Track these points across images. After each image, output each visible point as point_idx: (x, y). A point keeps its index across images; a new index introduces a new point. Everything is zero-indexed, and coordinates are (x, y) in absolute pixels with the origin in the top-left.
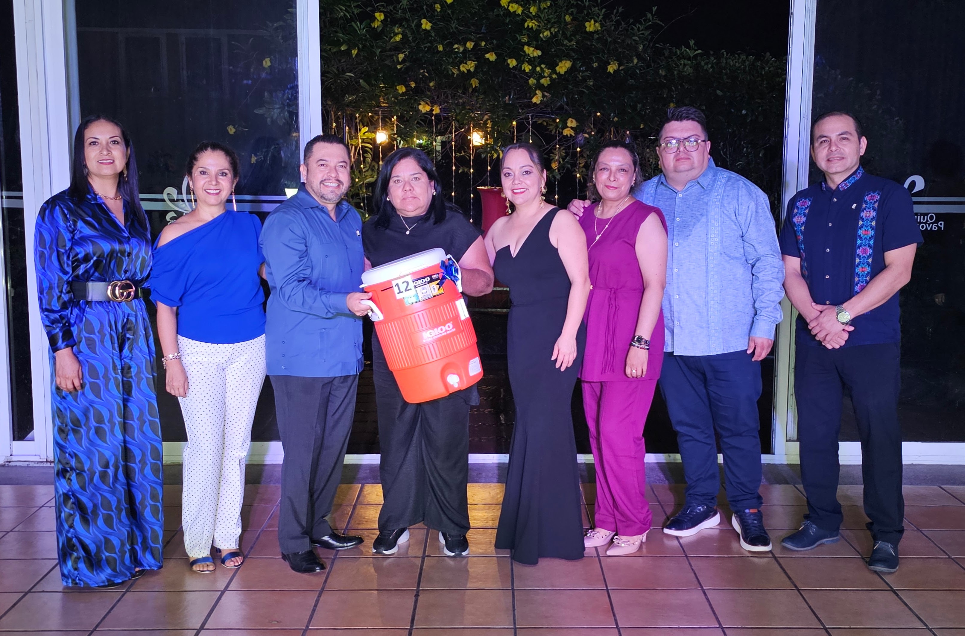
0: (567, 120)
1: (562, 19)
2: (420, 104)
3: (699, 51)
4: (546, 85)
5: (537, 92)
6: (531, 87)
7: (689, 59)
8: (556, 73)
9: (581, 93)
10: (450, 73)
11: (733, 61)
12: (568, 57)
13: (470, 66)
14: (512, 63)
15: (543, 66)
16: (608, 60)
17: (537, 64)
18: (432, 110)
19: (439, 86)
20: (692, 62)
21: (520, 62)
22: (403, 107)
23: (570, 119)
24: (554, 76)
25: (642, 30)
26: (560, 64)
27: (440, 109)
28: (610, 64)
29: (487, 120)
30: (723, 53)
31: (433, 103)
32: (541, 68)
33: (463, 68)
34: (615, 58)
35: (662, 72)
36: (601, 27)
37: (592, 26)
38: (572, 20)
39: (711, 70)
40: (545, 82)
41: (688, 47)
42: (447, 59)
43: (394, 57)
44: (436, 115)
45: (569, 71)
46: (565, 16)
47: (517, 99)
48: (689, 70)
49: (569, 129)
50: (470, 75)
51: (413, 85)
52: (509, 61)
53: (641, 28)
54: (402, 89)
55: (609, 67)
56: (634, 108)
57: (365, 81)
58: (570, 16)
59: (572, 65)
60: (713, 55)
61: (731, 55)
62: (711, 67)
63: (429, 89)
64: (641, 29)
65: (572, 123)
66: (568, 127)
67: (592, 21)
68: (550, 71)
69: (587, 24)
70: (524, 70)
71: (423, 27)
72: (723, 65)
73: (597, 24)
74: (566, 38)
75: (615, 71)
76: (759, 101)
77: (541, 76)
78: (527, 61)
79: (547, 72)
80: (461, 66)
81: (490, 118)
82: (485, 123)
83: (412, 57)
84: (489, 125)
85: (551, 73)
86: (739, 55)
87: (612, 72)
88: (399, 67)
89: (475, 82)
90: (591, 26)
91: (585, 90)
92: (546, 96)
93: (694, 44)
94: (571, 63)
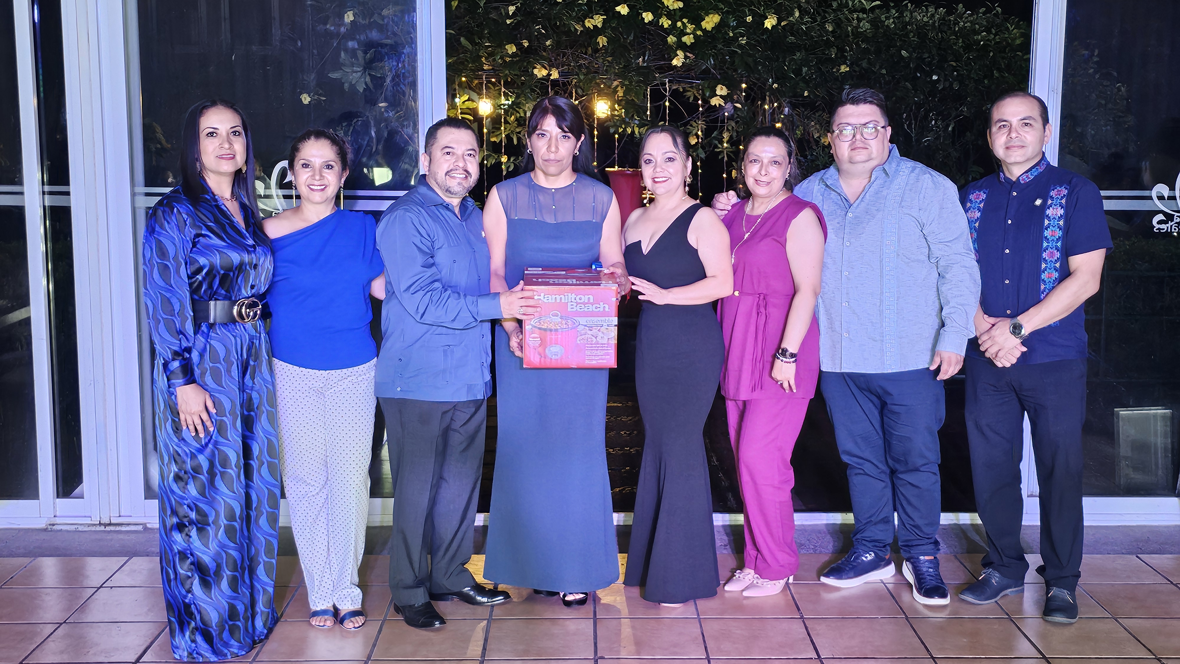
0: (716, 87)
2: (535, 68)
3: (878, 3)
4: (689, 44)
5: (678, 52)
6: (670, 47)
8: (702, 30)
9: (733, 54)
10: (573, 29)
11: (919, 14)
12: (716, 10)
13: (598, 20)
14: (648, 17)
15: (685, 21)
16: (765, 14)
17: (678, 18)
18: (549, 75)
19: (557, 45)
20: (868, 16)
21: (657, 16)
22: (513, 70)
23: (719, 86)
24: (699, 33)
26: (706, 18)
27: (559, 73)
28: (767, 18)
29: (617, 86)
30: (906, 4)
31: (551, 66)
32: (683, 24)
33: (589, 24)
34: (773, 11)
35: (830, 28)
39: (893, 26)
40: (688, 40)
42: (567, 12)
43: (502, 10)
44: (553, 81)
45: (718, 27)
47: (652, 60)
48: (866, 25)
49: (718, 97)
50: (597, 31)
51: (526, 44)
52: (644, 15)
54: (511, 49)
55: (766, 21)
56: (798, 72)
57: (467, 39)
60: (893, 7)
61: (916, 7)
62: (893, 22)
63: (545, 49)
65: (721, 90)
66: (717, 95)
68: (694, 26)
70: (662, 26)
72: (907, 19)
75: (773, 27)
76: (954, 64)
77: (682, 33)
78: (665, 15)
79: (690, 28)
80: (586, 21)
81: (622, 85)
82: (615, 91)
83: (526, 9)
84: (620, 93)
85: (694, 29)
86: (926, 6)
87: (770, 27)
88: (508, 22)
89: (602, 41)
91: (738, 50)
92: (689, 57)
94: (720, 18)
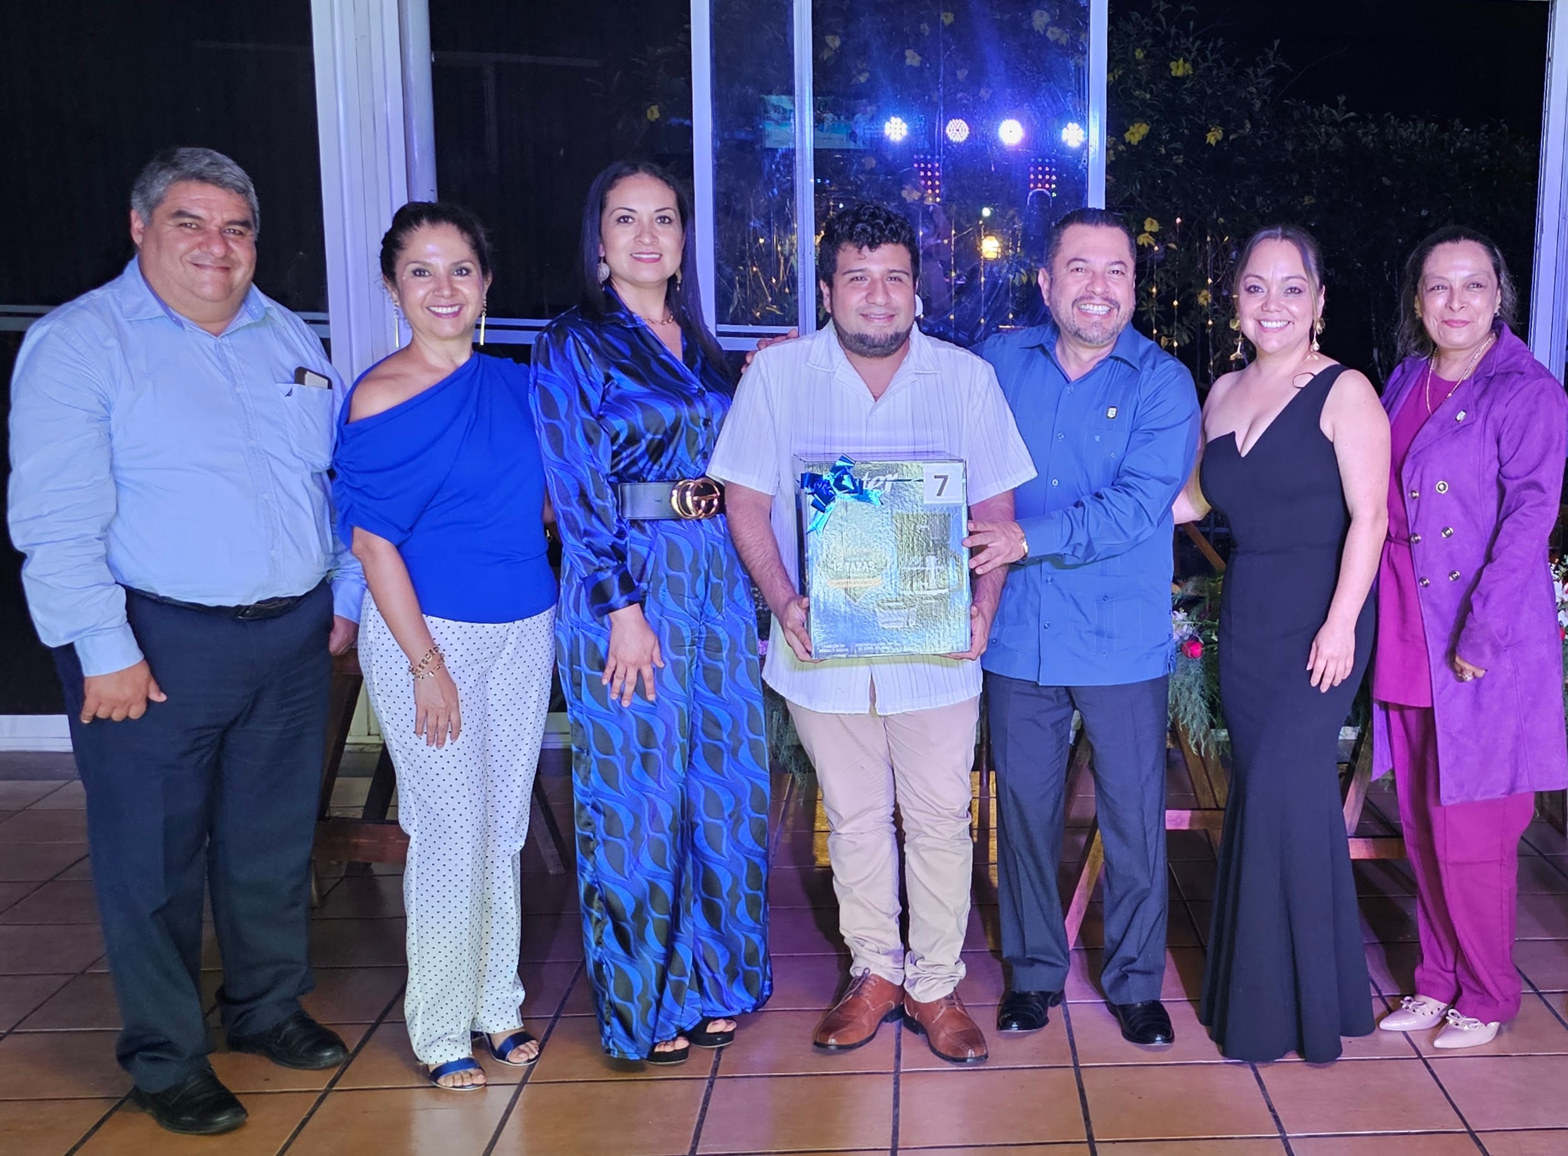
0: (1145, 220)
1: (1130, 55)
3: (1352, 114)
7: (1334, 124)
8: (1124, 143)
9: (1166, 176)
11: (1406, 130)
12: (1143, 117)
16: (1207, 125)
20: (1340, 131)
22: (872, 192)
23: (1149, 219)
24: (1121, 148)
25: (1262, 77)
26: (1131, 128)
28: (1210, 131)
29: (1013, 217)
30: (1389, 118)
34: (1218, 121)
35: (1290, 147)
36: (1194, 71)
37: (1181, 69)
38: (1146, 57)
39: (1372, 145)
41: (1335, 106)
45: (1146, 141)
46: (1134, 50)
48: (1337, 142)
49: (1147, 234)
53: (1260, 72)
54: (870, 163)
55: (1209, 135)
56: (1250, 203)
58: (1142, 51)
59: (1150, 130)
60: (1372, 121)
61: (1400, 121)
62: (1373, 140)
64: (1260, 74)
65: (1151, 225)
66: (1145, 232)
67: (1181, 60)
68: (1114, 139)
69: (1173, 65)
71: (908, 61)
72: (1390, 137)
73: (1188, 66)
74: (1139, 86)
75: (1218, 142)
76: (1448, 195)
82: (1011, 223)
84: (1017, 225)
85: (1115, 144)
86: (1414, 121)
87: (1213, 142)
90: (1179, 68)
91: (1173, 172)
93: (1345, 103)
94: (1148, 128)
